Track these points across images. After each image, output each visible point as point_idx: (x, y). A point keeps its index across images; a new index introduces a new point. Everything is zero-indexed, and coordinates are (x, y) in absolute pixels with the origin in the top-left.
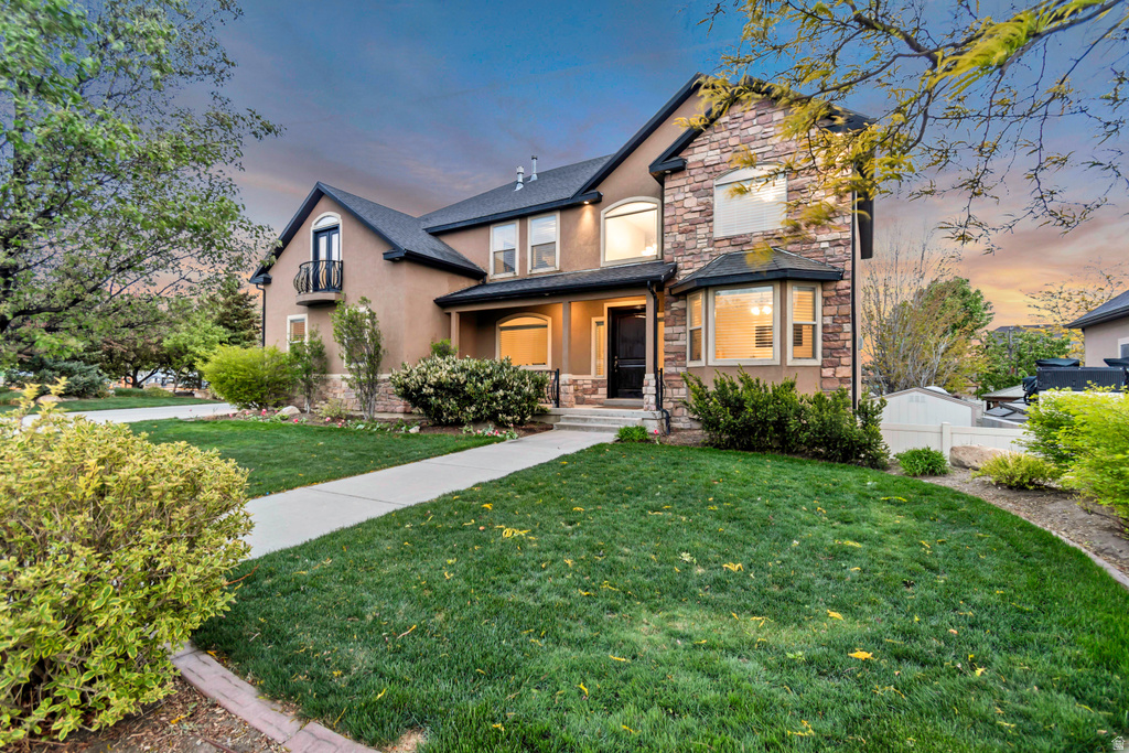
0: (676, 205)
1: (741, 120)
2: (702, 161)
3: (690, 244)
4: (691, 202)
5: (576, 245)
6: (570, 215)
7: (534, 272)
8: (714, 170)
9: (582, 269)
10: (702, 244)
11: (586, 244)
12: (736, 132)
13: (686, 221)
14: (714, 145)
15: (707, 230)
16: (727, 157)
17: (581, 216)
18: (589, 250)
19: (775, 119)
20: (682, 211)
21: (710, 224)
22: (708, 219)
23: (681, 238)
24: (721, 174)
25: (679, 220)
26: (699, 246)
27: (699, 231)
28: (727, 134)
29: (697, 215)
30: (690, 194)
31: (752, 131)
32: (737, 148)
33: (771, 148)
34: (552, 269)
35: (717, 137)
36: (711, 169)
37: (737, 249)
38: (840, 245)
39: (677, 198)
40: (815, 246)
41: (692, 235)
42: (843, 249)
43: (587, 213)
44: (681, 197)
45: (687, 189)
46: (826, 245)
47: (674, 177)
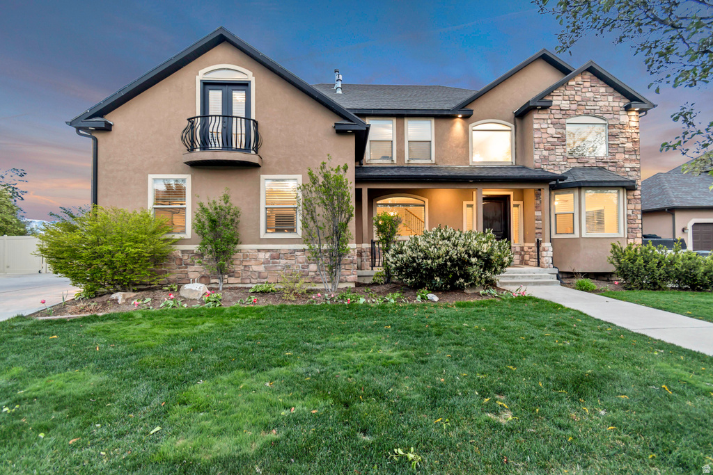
0: (542, 131)
1: (582, 86)
2: (559, 105)
3: (551, 158)
4: (552, 131)
5: (449, 146)
6: (444, 123)
7: (412, 162)
8: (565, 113)
9: (454, 165)
10: (559, 159)
11: (457, 146)
12: (579, 93)
13: (548, 142)
14: (566, 98)
15: (562, 151)
16: (574, 107)
17: (452, 125)
18: (460, 152)
19: (601, 91)
20: (545, 136)
21: (564, 147)
22: (563, 143)
23: (545, 153)
24: (570, 116)
25: (544, 141)
26: (557, 160)
27: (557, 150)
28: (574, 92)
29: (555, 140)
30: (552, 126)
31: (588, 95)
32: (580, 103)
33: (598, 108)
34: (429, 162)
35: (568, 93)
36: (564, 112)
37: (581, 165)
38: (635, 171)
39: (543, 126)
40: (623, 169)
41: (552, 152)
42: (636, 173)
43: (458, 125)
44: (546, 126)
45: (549, 121)
46: (628, 169)
47: (540, 112)
